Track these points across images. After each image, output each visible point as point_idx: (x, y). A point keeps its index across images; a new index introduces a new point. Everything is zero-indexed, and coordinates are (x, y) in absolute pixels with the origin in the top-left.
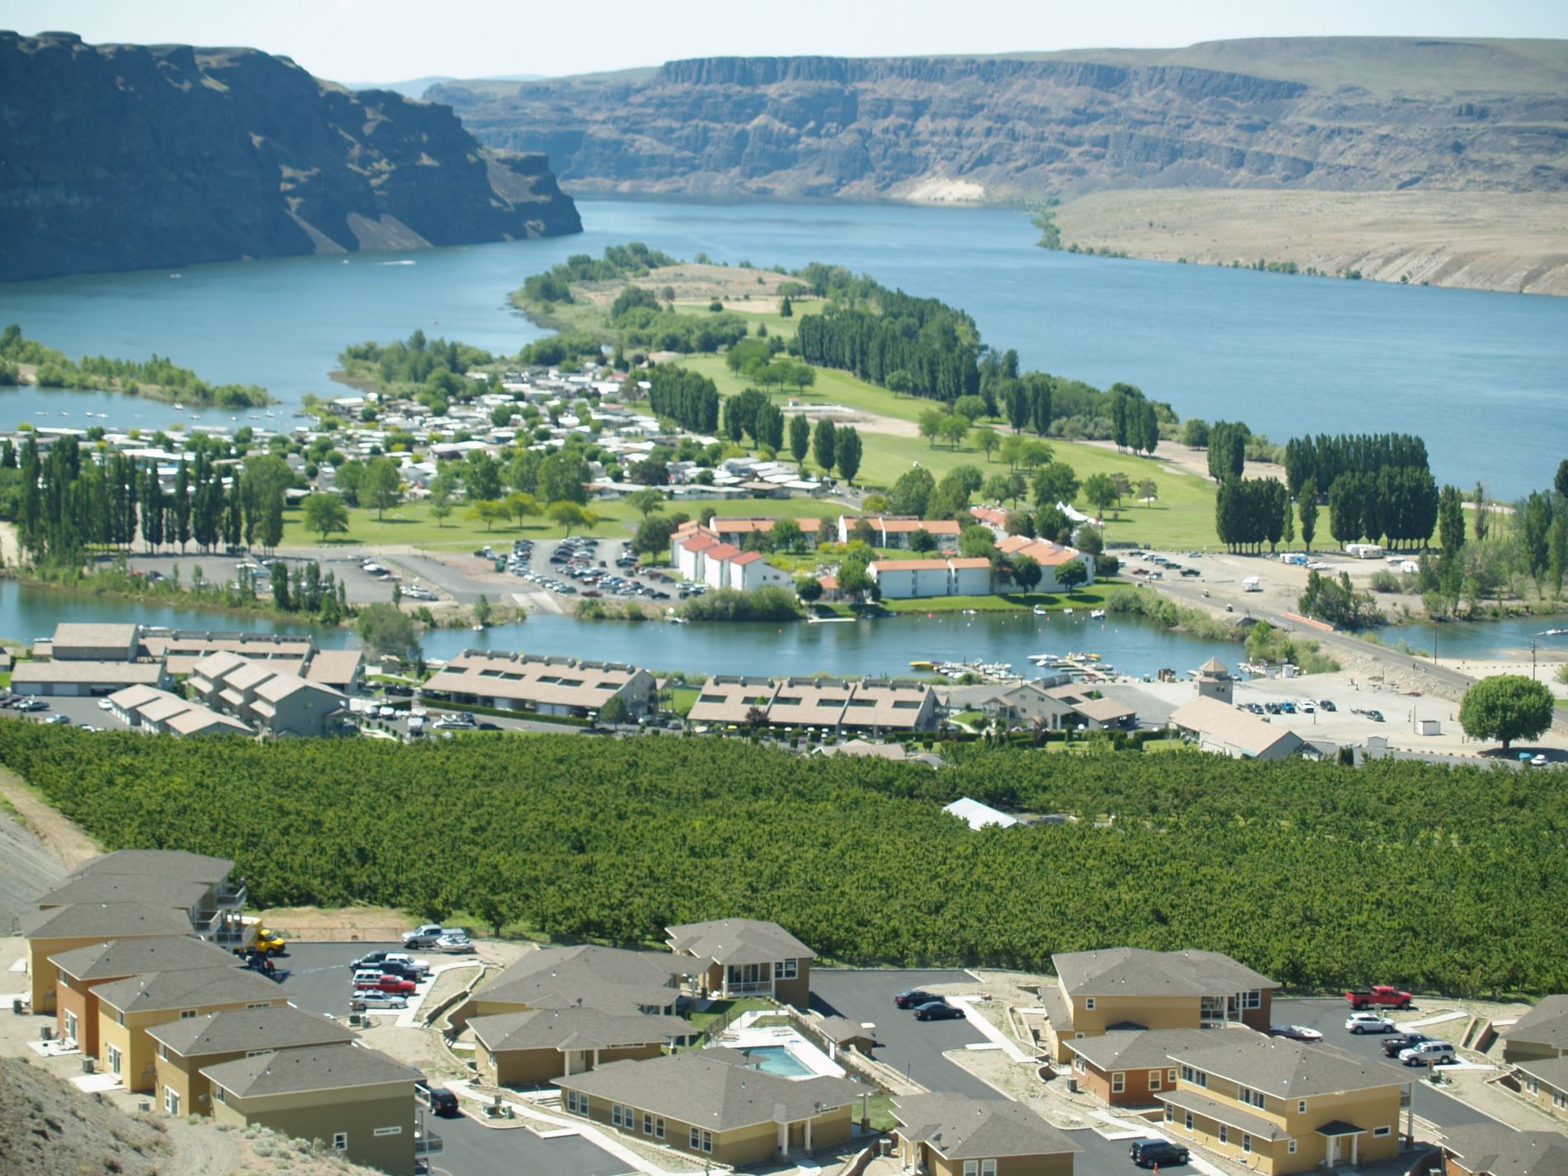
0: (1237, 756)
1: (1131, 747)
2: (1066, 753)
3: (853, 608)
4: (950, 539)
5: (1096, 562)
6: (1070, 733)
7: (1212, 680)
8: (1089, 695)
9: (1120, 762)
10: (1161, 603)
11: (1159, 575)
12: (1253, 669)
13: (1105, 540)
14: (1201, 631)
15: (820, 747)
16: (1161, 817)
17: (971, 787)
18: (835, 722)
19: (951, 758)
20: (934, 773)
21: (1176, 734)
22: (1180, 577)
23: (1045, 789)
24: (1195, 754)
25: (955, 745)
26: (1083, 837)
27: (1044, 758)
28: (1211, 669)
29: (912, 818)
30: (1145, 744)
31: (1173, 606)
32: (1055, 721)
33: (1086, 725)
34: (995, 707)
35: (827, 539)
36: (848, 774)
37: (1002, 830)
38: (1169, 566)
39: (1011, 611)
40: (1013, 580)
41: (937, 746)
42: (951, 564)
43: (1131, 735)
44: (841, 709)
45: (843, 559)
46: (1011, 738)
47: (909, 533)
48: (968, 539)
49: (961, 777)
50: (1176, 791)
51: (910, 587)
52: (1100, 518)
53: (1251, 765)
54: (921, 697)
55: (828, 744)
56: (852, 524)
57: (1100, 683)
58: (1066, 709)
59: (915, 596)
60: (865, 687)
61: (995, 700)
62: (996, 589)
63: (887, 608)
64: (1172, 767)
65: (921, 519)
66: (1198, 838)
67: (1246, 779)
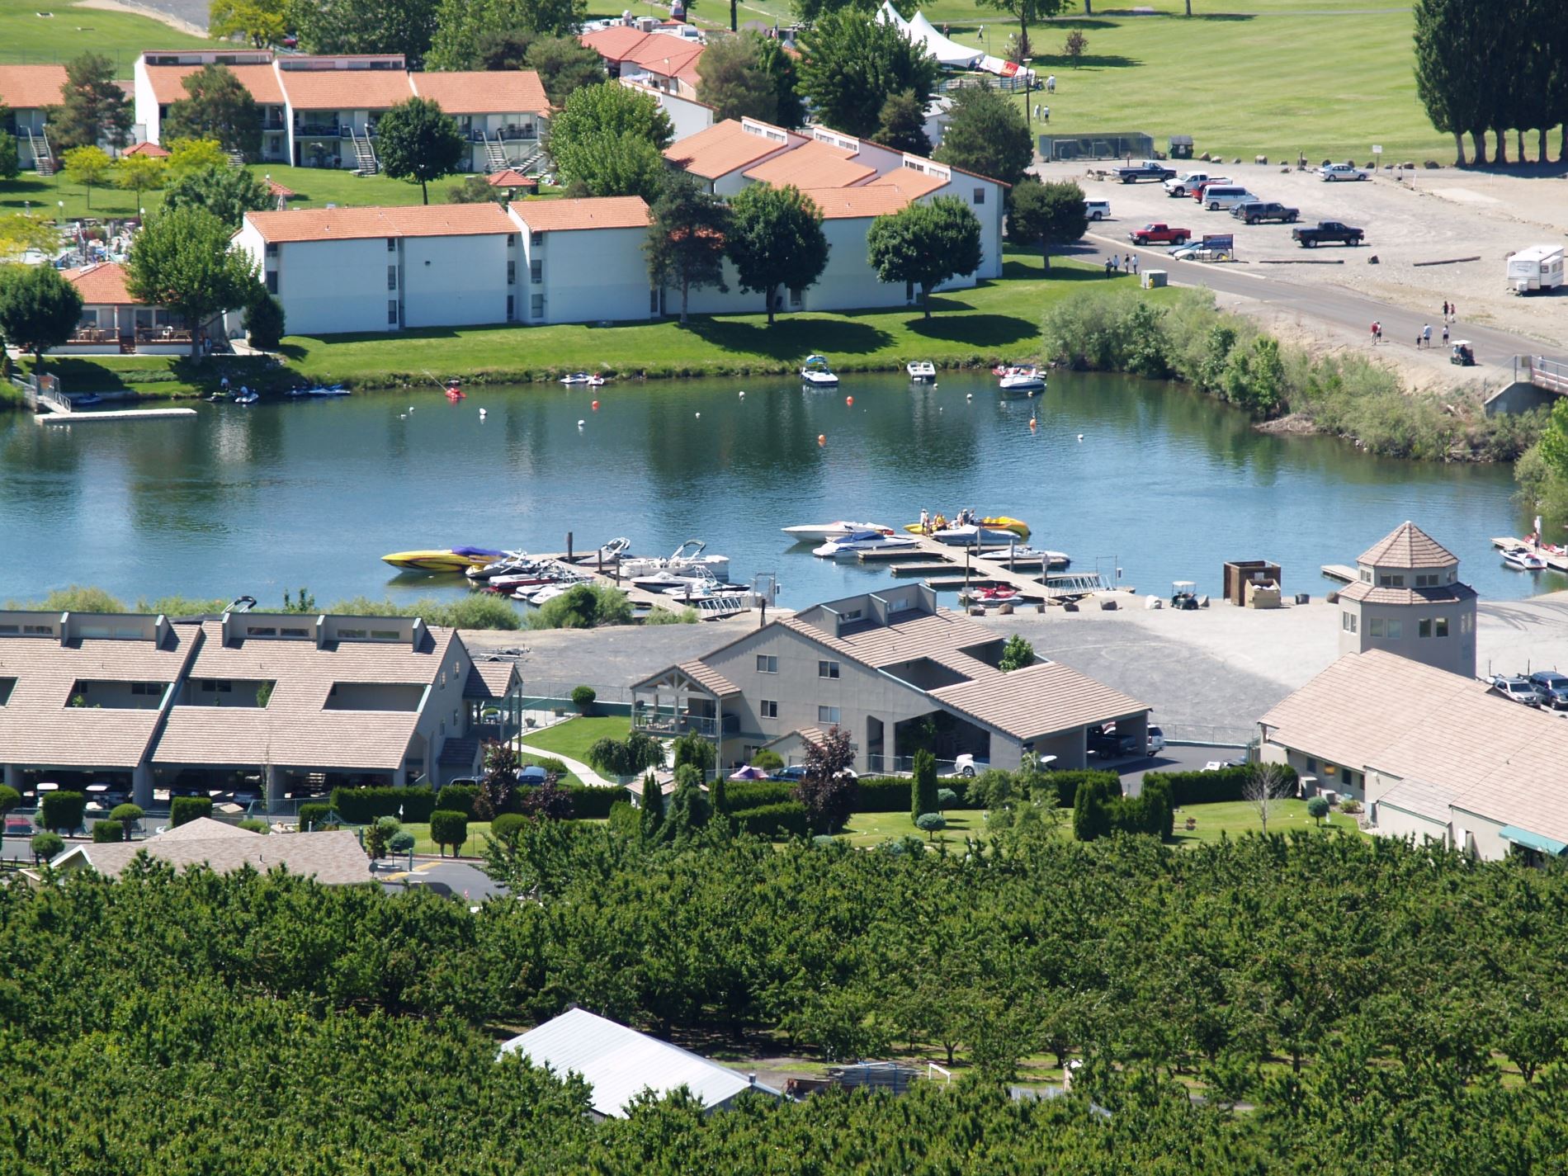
0: (1494, 851)
1: (1131, 825)
2: (913, 849)
3: (184, 370)
4: (514, 134)
5: (1008, 204)
6: (928, 783)
7: (1403, 596)
8: (989, 653)
9: (1095, 881)
10: (1228, 338)
11: (1220, 245)
12: (1545, 556)
13: (1038, 129)
14: (1368, 433)
15: (80, 846)
16: (1237, 1062)
17: (595, 971)
18: (132, 760)
19: (530, 875)
20: (468, 925)
21: (1286, 783)
22: (1295, 250)
23: (845, 973)
24: (1350, 845)
25: (542, 828)
26: (974, 1134)
27: (840, 868)
28: (1400, 559)
29: (395, 1083)
30: (1181, 816)
31: (1270, 348)
32: (876, 742)
33: (982, 755)
34: (673, 698)
35: (92, 136)
36: (176, 936)
37: (701, 1116)
38: (1258, 214)
39: (726, 374)
40: (730, 271)
41: (479, 833)
42: (519, 219)
43: (1132, 785)
44: (151, 716)
45: (152, 204)
46: (728, 802)
47: (376, 115)
48: (574, 130)
49: (561, 938)
50: (1288, 975)
51: (380, 294)
52: (1022, 53)
53: (1537, 879)
54: (422, 669)
55: (105, 835)
56: (175, 84)
57: (1027, 612)
58: (912, 703)
59: (400, 327)
60: (233, 641)
61: (675, 676)
62: (674, 302)
63: (305, 369)
64: (1272, 893)
65: (414, 66)
66: (1366, 1132)
67: (1525, 931)
